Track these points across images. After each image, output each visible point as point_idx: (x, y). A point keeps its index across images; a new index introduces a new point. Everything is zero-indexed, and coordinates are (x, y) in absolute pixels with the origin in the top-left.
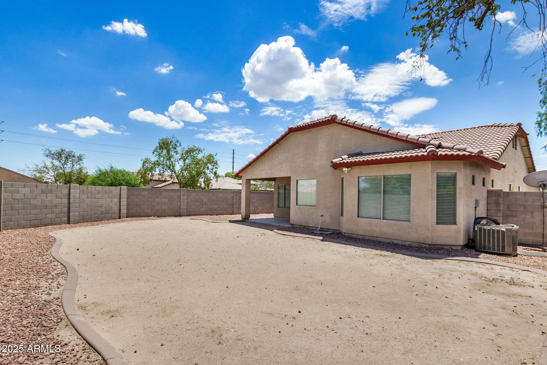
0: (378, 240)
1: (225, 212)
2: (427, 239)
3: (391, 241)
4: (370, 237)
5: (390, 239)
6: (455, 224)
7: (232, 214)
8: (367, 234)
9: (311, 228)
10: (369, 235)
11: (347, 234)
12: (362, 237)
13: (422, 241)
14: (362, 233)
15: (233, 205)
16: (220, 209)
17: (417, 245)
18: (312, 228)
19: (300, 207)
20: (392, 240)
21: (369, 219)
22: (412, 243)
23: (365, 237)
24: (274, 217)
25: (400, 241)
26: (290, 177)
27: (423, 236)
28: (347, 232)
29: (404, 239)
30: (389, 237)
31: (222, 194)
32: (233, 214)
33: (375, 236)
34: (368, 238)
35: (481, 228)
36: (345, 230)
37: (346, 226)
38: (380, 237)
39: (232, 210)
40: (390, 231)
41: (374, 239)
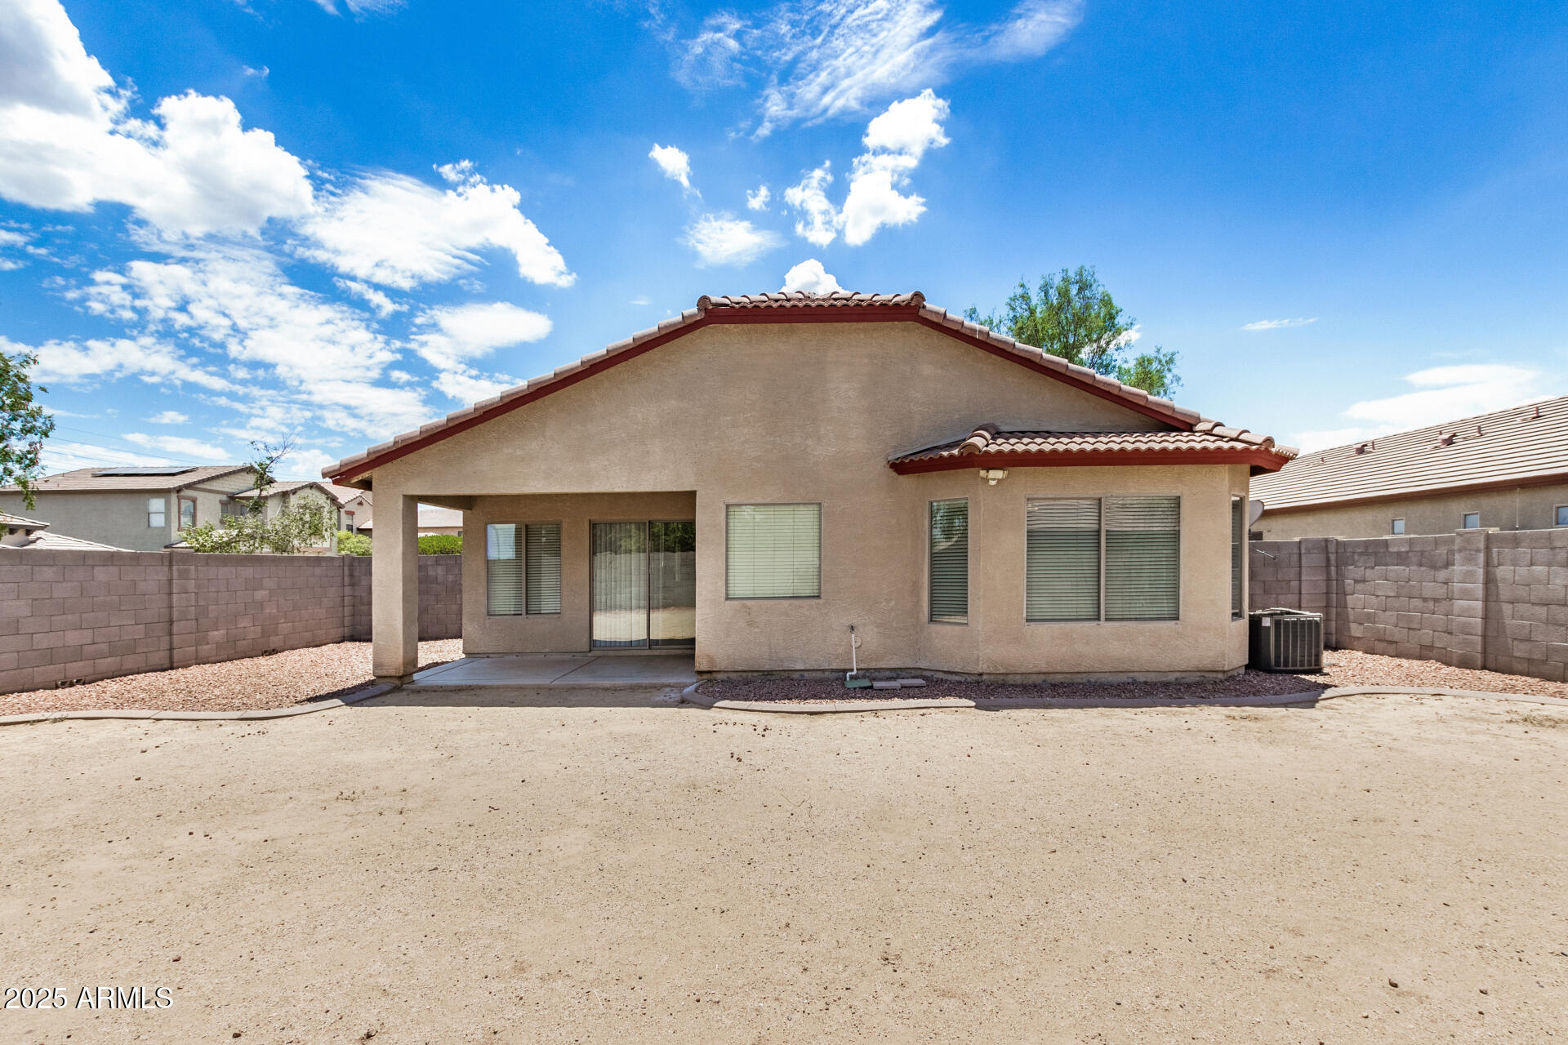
0: (1092, 680)
1: (130, 662)
2: (1219, 659)
3: (1128, 678)
4: (1069, 676)
5: (1126, 672)
6: (1241, 616)
7: (167, 665)
8: (1059, 669)
9: (796, 676)
10: (1066, 670)
11: (992, 677)
12: (1043, 677)
13: (1210, 667)
14: (1043, 667)
15: (171, 622)
16: (104, 647)
17: (1198, 679)
18: (802, 676)
19: (744, 606)
20: (1131, 675)
21: (1062, 624)
22: (1184, 675)
23: (1052, 676)
24: (464, 656)
25: (1153, 674)
26: (693, 494)
27: (1210, 654)
28: (992, 670)
29: (1163, 667)
30: (1125, 667)
31: (113, 570)
32: (172, 668)
33: (1083, 670)
34: (1059, 678)
35: (1280, 620)
36: (985, 666)
37: (988, 651)
38: (1096, 670)
39: (165, 645)
40: (1128, 650)
41: (1078, 679)
